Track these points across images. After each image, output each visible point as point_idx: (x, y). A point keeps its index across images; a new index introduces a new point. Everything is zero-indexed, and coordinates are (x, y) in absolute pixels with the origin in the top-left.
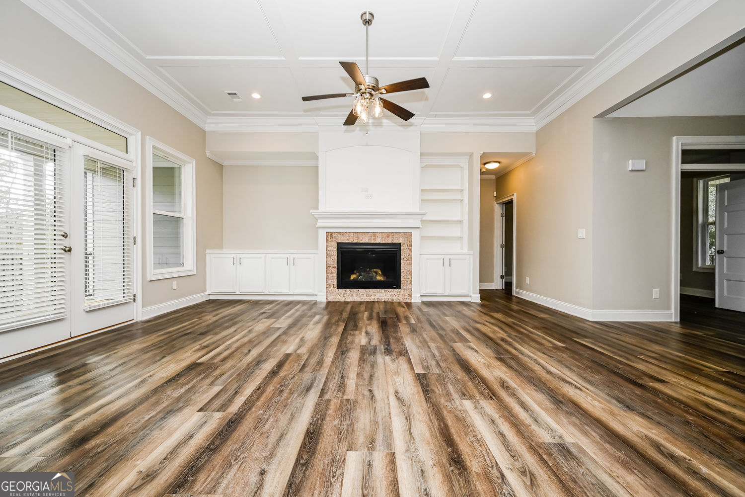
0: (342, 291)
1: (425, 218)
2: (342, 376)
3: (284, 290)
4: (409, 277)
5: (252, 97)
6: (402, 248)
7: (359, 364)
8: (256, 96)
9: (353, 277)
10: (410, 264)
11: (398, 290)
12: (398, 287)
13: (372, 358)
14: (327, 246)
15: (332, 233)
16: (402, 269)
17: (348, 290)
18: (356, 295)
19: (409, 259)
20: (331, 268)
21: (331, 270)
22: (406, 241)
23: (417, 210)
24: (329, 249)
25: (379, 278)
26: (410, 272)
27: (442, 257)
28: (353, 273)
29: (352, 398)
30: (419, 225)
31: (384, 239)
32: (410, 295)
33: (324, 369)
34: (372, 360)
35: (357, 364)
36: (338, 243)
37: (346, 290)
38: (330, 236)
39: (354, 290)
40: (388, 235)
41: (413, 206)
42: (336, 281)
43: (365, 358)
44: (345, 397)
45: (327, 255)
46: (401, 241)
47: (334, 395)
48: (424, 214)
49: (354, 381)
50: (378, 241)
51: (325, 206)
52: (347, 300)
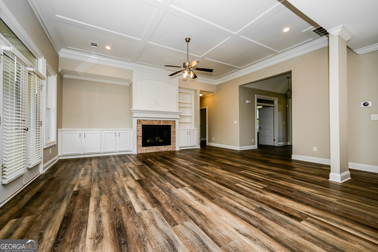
0: (145, 148)
1: (182, 115)
3: (113, 150)
4: (174, 140)
5: (106, 48)
6: (171, 127)
8: (108, 48)
9: (148, 141)
10: (175, 134)
11: (170, 146)
12: (170, 144)
14: (137, 126)
15: (140, 120)
16: (171, 136)
17: (148, 147)
18: (152, 149)
19: (175, 132)
20: (139, 137)
21: (139, 138)
22: (173, 124)
23: (177, 111)
24: (138, 128)
25: (160, 141)
26: (175, 137)
27: (187, 131)
28: (148, 139)
30: (179, 117)
31: (164, 123)
32: (175, 148)
36: (143, 125)
37: (147, 147)
38: (139, 121)
39: (150, 147)
40: (166, 121)
41: (176, 110)
42: (141, 143)
45: (137, 131)
46: (171, 124)
48: (181, 113)
50: (162, 124)
51: (135, 107)
52: (147, 152)
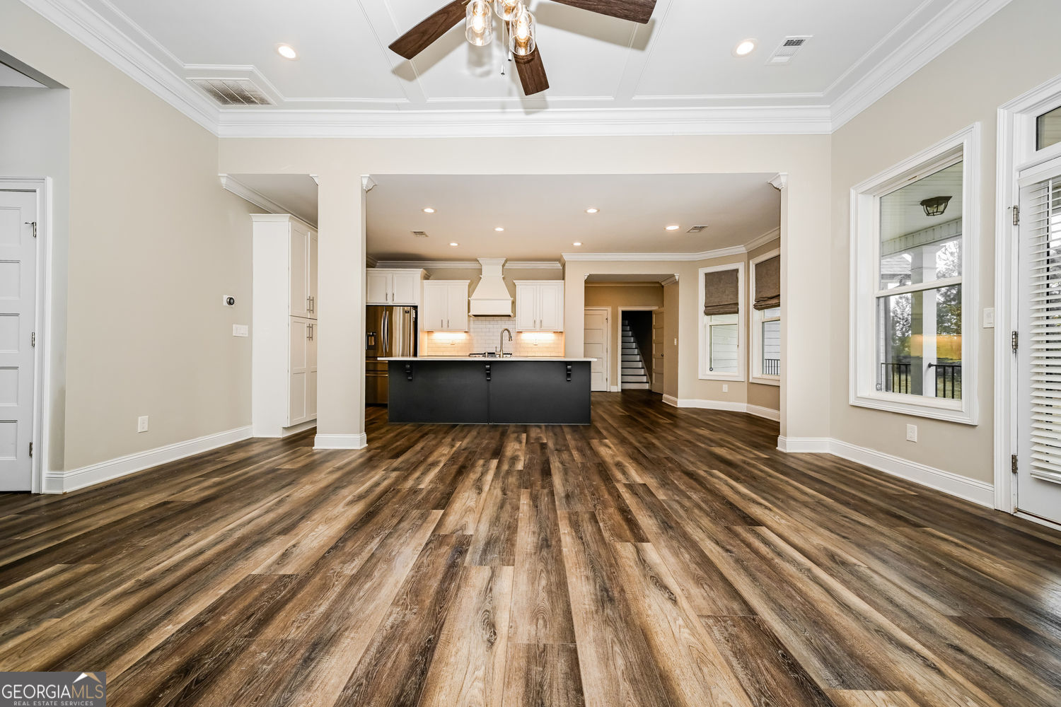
2: (537, 507)
7: (517, 522)
13: (496, 532)
29: (522, 490)
33: (563, 515)
34: (496, 528)
35: (519, 522)
43: (507, 533)
44: (529, 490)
47: (540, 492)
49: (522, 502)
